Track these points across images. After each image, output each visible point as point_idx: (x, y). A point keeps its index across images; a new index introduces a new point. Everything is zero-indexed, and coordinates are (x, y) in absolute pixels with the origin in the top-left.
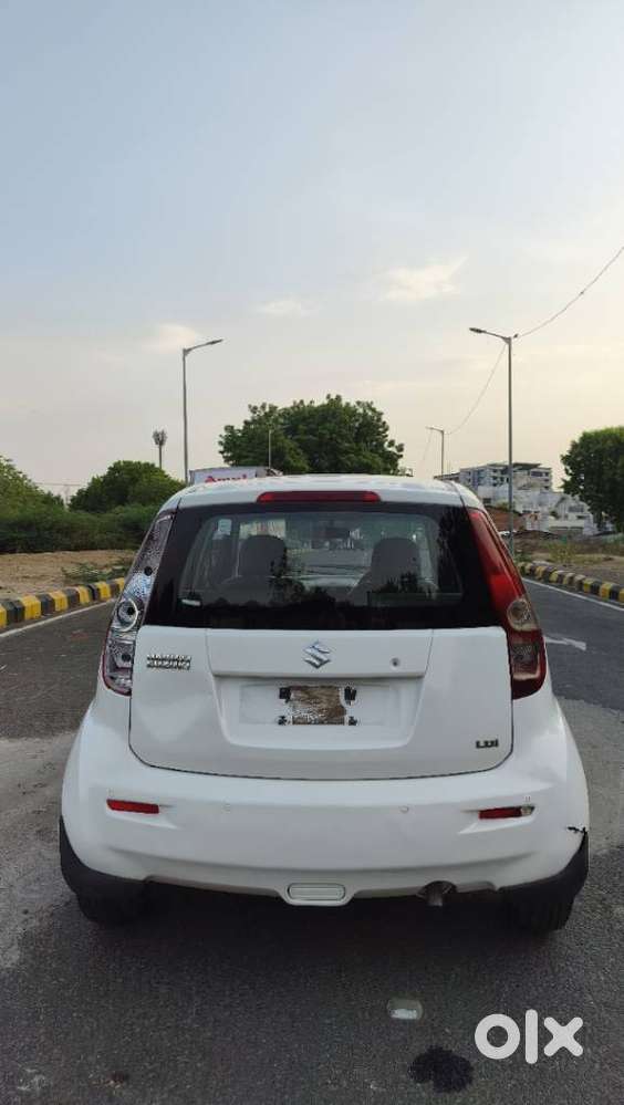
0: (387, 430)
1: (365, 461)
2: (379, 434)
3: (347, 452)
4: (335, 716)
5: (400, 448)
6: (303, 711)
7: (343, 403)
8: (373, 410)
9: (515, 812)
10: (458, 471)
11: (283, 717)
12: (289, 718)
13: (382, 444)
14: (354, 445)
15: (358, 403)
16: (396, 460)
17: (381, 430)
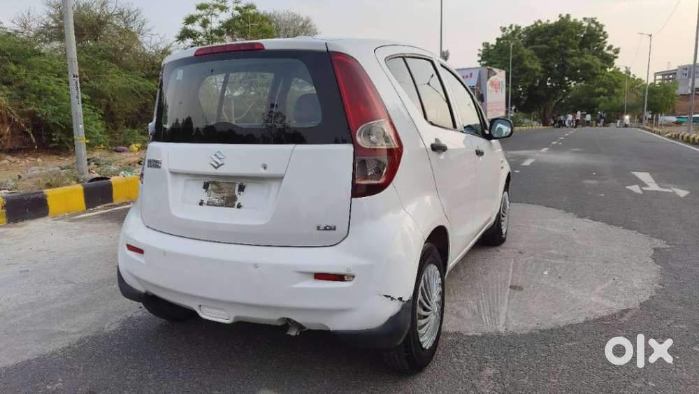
0: (606, 38)
1: (586, 61)
2: (600, 41)
3: (572, 56)
4: (230, 202)
5: (617, 51)
6: (214, 198)
7: (572, 19)
8: (597, 24)
9: (340, 278)
10: (675, 68)
11: (202, 201)
12: (205, 202)
13: (602, 48)
14: (578, 50)
15: (585, 19)
16: (612, 60)
17: (601, 38)
